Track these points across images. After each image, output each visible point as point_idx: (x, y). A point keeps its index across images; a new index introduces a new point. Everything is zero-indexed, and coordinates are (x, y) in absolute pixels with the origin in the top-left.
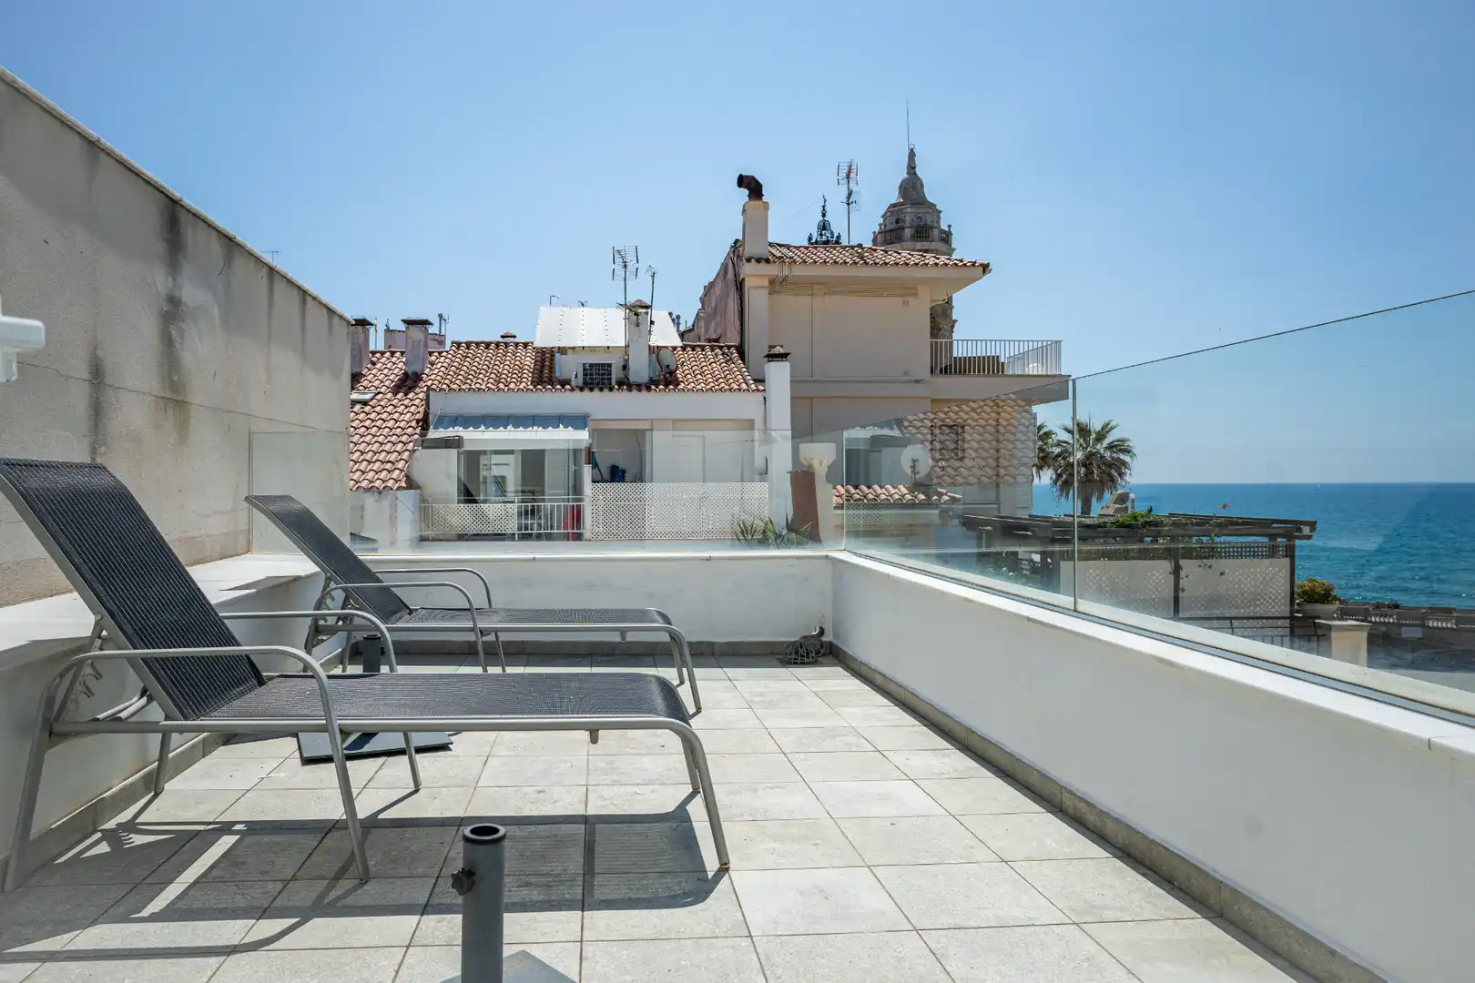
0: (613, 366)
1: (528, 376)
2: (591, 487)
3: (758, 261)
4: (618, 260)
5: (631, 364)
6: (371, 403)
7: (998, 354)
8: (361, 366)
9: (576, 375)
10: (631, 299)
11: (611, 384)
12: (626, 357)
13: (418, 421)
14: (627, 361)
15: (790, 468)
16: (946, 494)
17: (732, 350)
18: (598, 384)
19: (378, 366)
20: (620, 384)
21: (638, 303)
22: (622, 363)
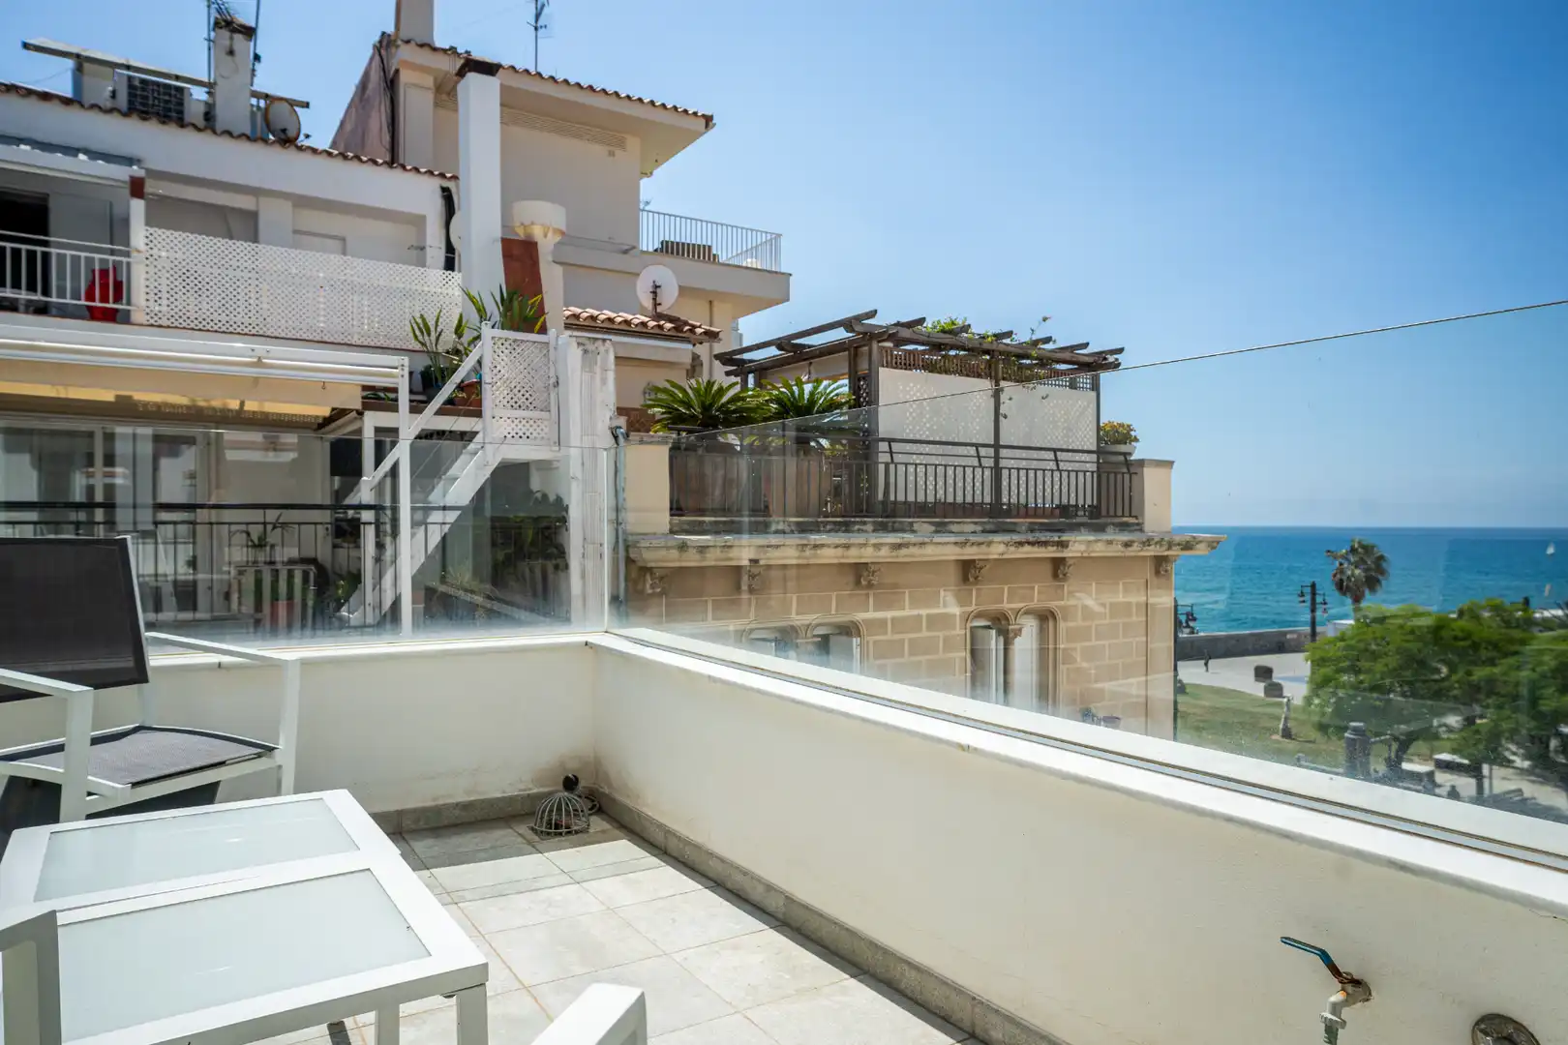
0: (186, 94)
2: (144, 233)
3: (421, 45)
5: (219, 114)
7: (709, 244)
9: (114, 94)
11: (182, 119)
12: (210, 100)
14: (211, 107)
15: (498, 233)
16: (700, 327)
18: (158, 115)
22: (203, 108)
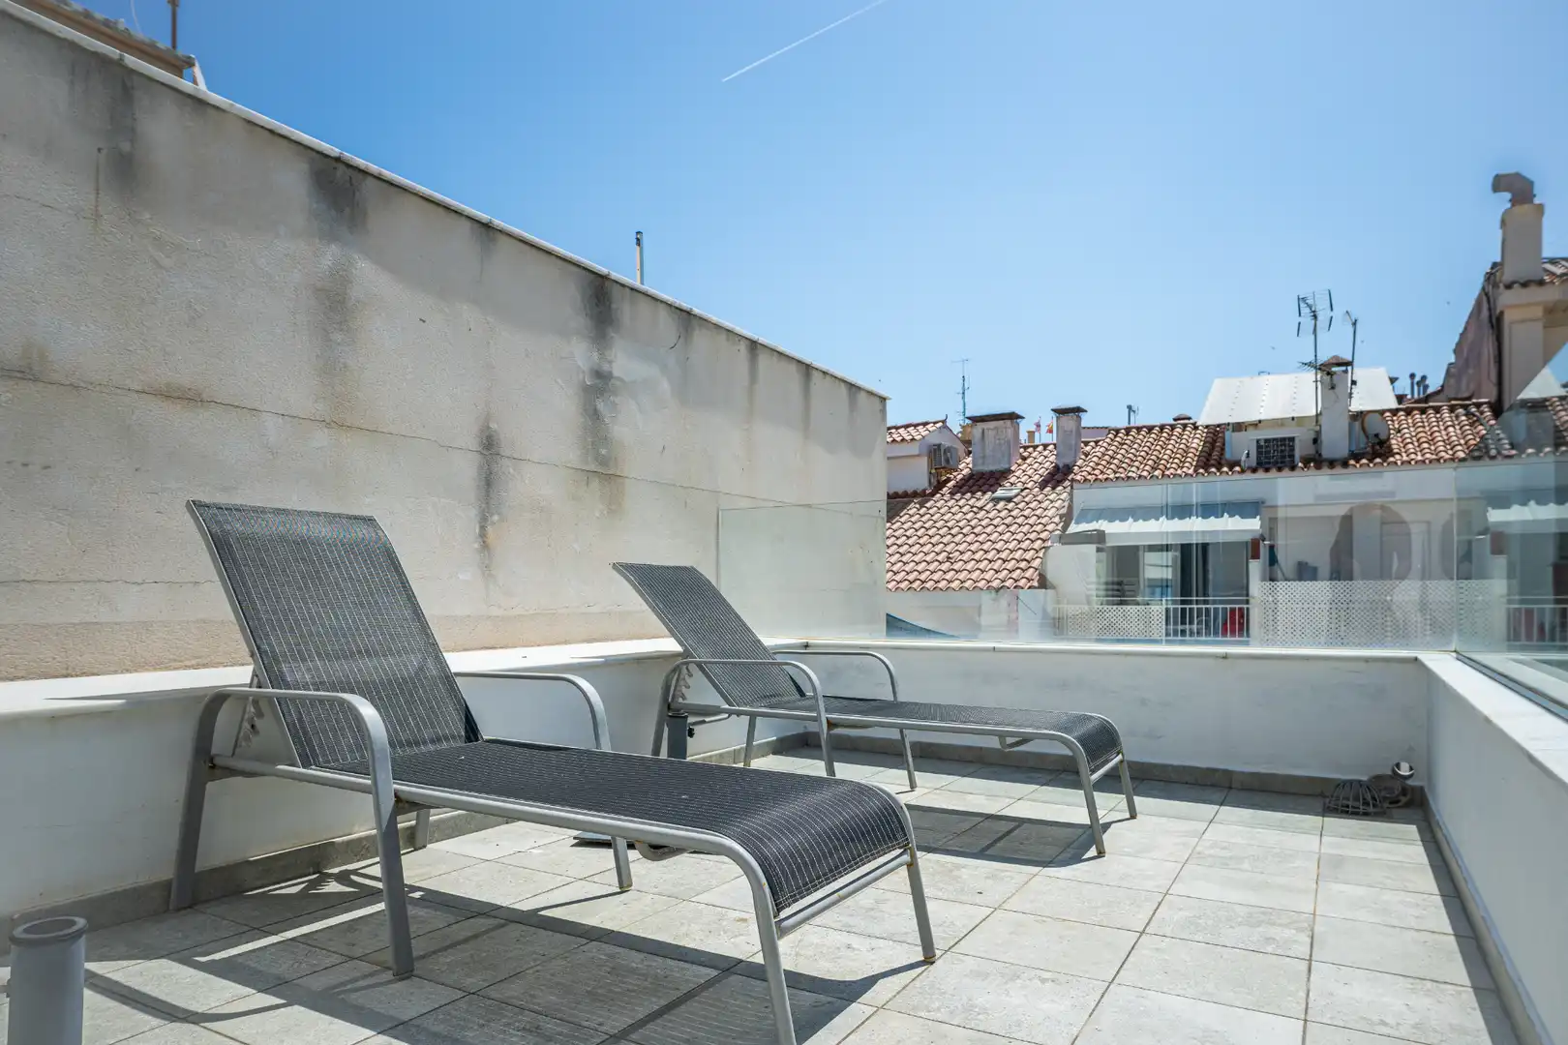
0: (1297, 441)
1: (1192, 458)
2: (1258, 586)
3: (1525, 285)
4: (1305, 311)
5: (1325, 438)
6: (1015, 500)
8: (1010, 462)
9: (1248, 454)
10: (1323, 358)
11: (1293, 461)
12: (1318, 428)
13: (1061, 516)
14: (1318, 433)
17: (1485, 408)
18: (1277, 463)
19: (1028, 461)
20: (1306, 461)
21: (1334, 361)
22: (1313, 436)
